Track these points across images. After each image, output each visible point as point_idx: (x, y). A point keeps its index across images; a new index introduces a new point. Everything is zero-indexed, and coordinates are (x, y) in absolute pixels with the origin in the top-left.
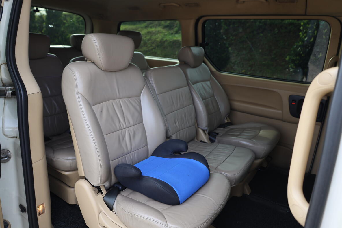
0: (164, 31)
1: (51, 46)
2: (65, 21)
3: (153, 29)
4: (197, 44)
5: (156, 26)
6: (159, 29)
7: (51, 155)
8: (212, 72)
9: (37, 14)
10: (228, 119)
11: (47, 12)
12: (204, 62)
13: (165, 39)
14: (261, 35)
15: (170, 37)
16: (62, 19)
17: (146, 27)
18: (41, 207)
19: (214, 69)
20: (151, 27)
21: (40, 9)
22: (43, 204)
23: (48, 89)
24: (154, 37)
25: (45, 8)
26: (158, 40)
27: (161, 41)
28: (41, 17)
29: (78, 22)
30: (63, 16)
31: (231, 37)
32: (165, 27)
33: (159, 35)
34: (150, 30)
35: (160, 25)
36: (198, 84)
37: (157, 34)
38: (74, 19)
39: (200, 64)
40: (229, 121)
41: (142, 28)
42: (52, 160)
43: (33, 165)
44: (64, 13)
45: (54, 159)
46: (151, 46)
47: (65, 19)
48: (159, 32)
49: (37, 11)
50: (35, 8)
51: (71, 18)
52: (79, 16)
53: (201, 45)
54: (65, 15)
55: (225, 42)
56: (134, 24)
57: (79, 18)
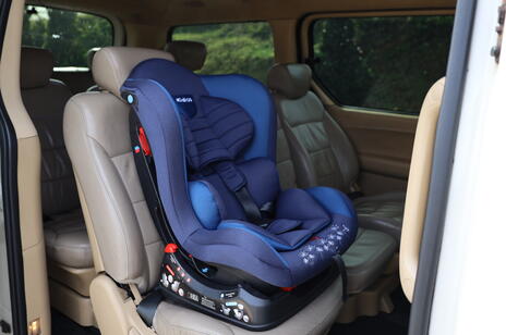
0: (253, 42)
1: (56, 69)
2: (81, 30)
3: (234, 40)
4: (300, 61)
5: (238, 34)
6: (245, 38)
7: (52, 241)
8: (326, 107)
9: (34, 18)
10: (356, 185)
11: (50, 14)
12: (312, 90)
13: (254, 56)
14: (426, 44)
15: (264, 52)
16: (76, 25)
17: (222, 36)
18: (34, 323)
19: (330, 102)
20: (231, 36)
21: (38, 9)
22: (38, 320)
23: (50, 138)
24: (235, 53)
25: (47, 7)
26: (243, 57)
27: (247, 60)
28: (40, 23)
29: (103, 30)
30: (77, 20)
31: (372, 51)
32: (255, 35)
33: (244, 49)
34: (228, 40)
35: (245, 32)
36: (301, 126)
37: (241, 47)
38: (97, 26)
39: (305, 94)
40: (358, 190)
41: (213, 37)
42: (54, 249)
43: (24, 253)
44: (79, 14)
45: (58, 248)
46: (231, 69)
47: (81, 26)
48: (244, 44)
49: (34, 12)
50: (30, 8)
51: (91, 22)
52: (104, 20)
53: (307, 62)
54: (82, 20)
55: (360, 58)
56: (201, 32)
57: (104, 24)
